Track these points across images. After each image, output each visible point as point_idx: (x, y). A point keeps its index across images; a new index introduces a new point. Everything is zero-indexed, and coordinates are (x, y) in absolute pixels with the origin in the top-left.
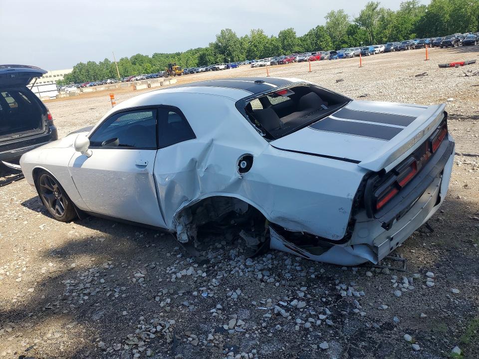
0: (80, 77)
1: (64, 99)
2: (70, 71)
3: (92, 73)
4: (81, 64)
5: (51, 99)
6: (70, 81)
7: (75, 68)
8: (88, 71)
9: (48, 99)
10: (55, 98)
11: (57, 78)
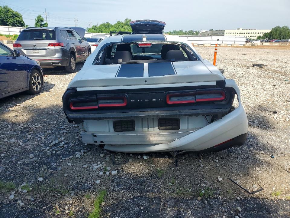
0: (274, 35)
1: (248, 47)
2: (268, 31)
3: (283, 34)
4: (278, 27)
5: (240, 46)
6: (266, 37)
7: (273, 29)
8: (281, 32)
9: (238, 45)
10: (243, 46)
11: (259, 35)
